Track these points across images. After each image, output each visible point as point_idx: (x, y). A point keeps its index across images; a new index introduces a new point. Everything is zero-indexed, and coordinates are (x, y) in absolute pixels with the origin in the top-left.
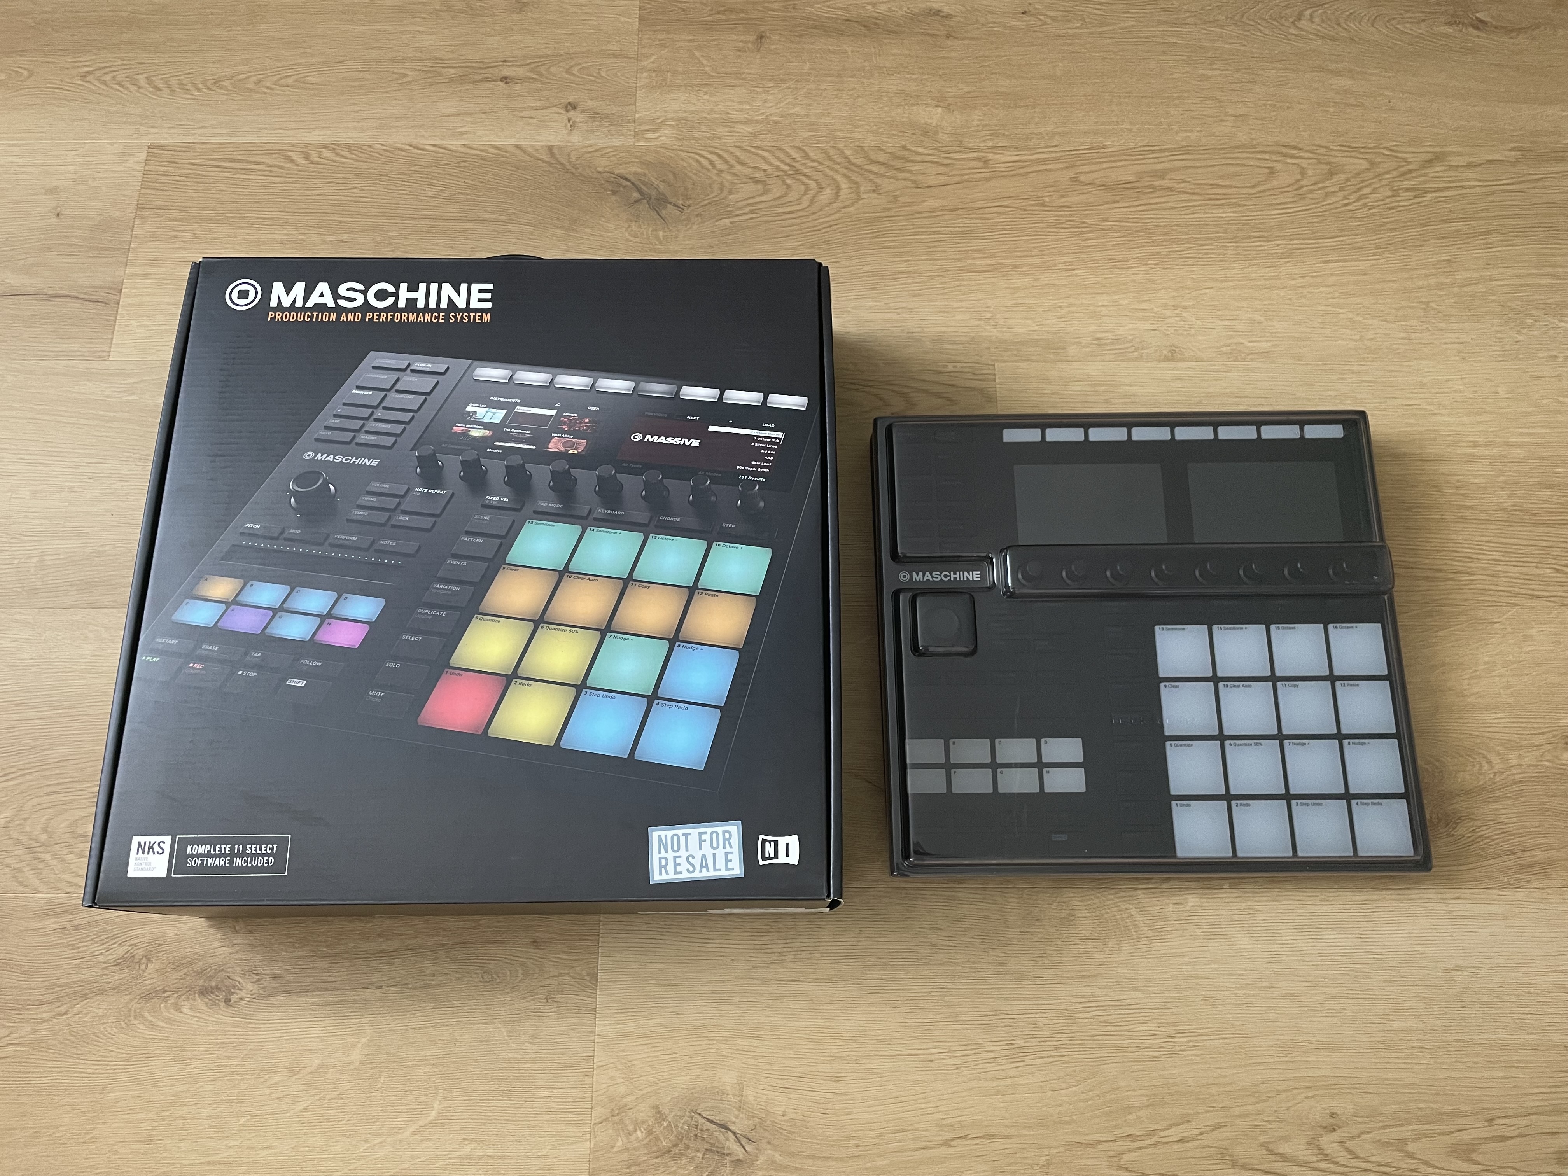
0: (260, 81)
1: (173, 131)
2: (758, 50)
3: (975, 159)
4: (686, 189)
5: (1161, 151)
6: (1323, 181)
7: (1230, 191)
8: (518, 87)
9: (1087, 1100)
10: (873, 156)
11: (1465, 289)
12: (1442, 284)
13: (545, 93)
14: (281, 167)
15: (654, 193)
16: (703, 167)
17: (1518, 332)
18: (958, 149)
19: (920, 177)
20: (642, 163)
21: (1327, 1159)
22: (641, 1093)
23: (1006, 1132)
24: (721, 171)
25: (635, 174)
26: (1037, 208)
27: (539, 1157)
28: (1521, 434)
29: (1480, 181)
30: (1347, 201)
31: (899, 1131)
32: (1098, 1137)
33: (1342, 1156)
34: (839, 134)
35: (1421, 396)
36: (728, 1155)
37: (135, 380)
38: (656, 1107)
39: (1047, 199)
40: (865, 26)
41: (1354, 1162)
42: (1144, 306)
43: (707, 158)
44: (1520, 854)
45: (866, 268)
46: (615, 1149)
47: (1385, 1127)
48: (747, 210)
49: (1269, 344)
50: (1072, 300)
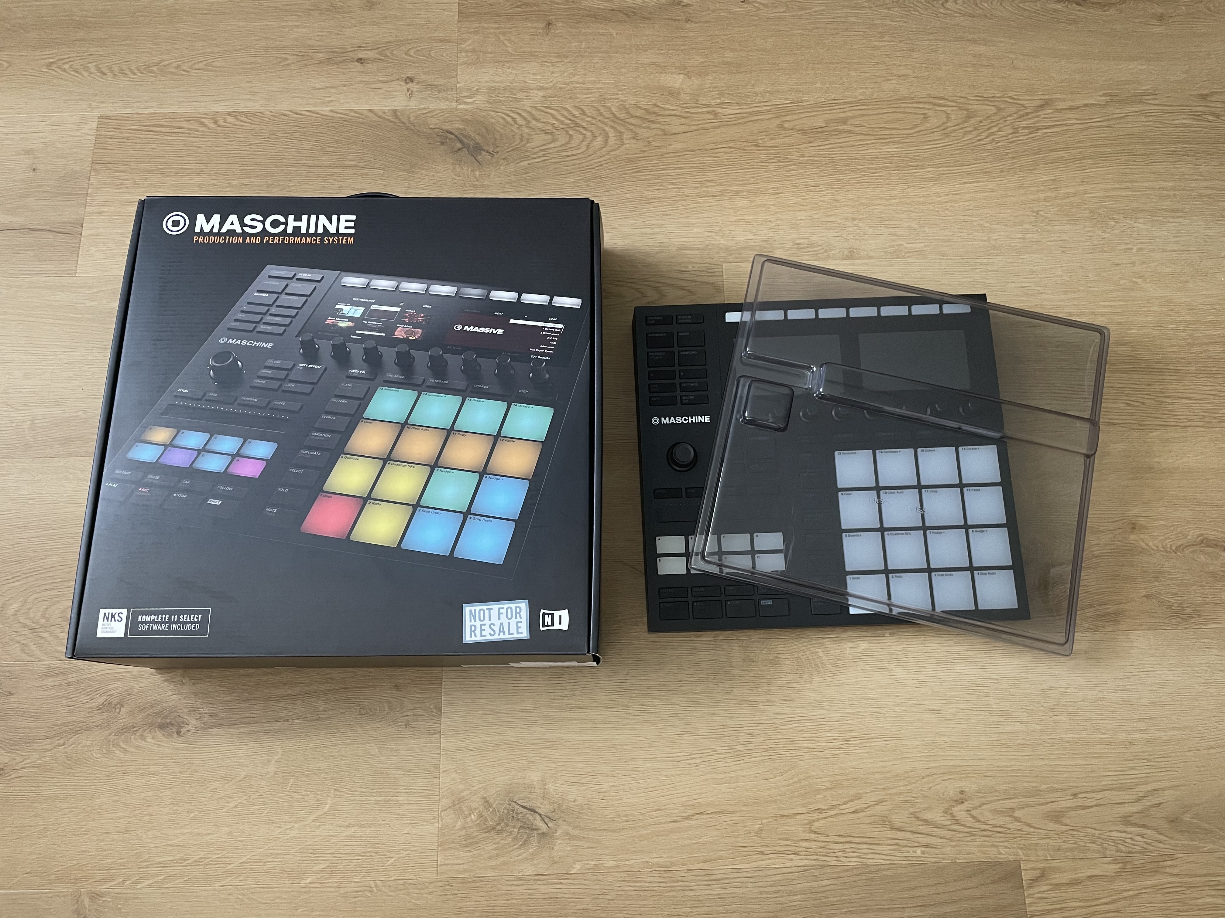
0: (179, 66)
1: (116, 105)
2: (547, 34)
3: (708, 112)
4: (495, 139)
5: (845, 103)
6: (963, 123)
7: (894, 132)
8: (369, 66)
9: (788, 786)
10: (632, 111)
11: (1065, 201)
12: (1049, 197)
13: (390, 70)
14: (198, 131)
15: (471, 143)
16: (507, 123)
17: (1104, 232)
18: (694, 105)
19: (667, 127)
20: (463, 121)
21: (957, 822)
22: (474, 788)
23: (731, 809)
24: (521, 126)
25: (458, 129)
26: (753, 148)
27: (403, 835)
28: (1105, 306)
29: (1077, 119)
30: (979, 138)
31: (656, 810)
32: (795, 811)
33: (969, 821)
34: (607, 96)
35: (1032, 280)
36: (536, 829)
37: (95, 290)
38: (484, 798)
39: (760, 141)
40: (625, 14)
41: (977, 825)
42: (832, 219)
43: (510, 116)
44: (1097, 607)
45: (628, 195)
46: (457, 828)
47: (999, 800)
48: (540, 154)
49: (922, 245)
50: (779, 216)
